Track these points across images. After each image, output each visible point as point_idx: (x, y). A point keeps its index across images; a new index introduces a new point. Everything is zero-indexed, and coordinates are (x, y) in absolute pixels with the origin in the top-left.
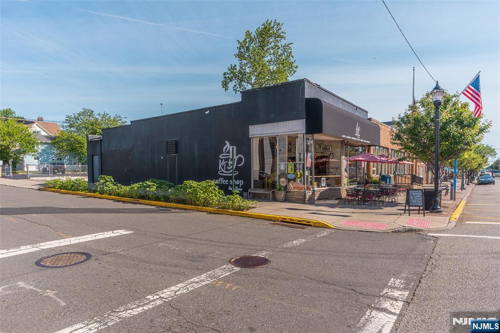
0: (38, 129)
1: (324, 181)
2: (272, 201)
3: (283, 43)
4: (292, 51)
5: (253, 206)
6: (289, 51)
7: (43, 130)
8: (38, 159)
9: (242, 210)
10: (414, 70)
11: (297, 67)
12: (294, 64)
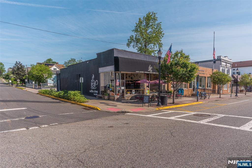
0: (56, 68)
1: (134, 91)
2: (104, 100)
3: (157, 22)
4: (161, 26)
5: (87, 101)
6: (160, 26)
7: (58, 68)
8: (53, 80)
9: (81, 103)
10: (214, 33)
11: (163, 34)
12: (162, 33)
